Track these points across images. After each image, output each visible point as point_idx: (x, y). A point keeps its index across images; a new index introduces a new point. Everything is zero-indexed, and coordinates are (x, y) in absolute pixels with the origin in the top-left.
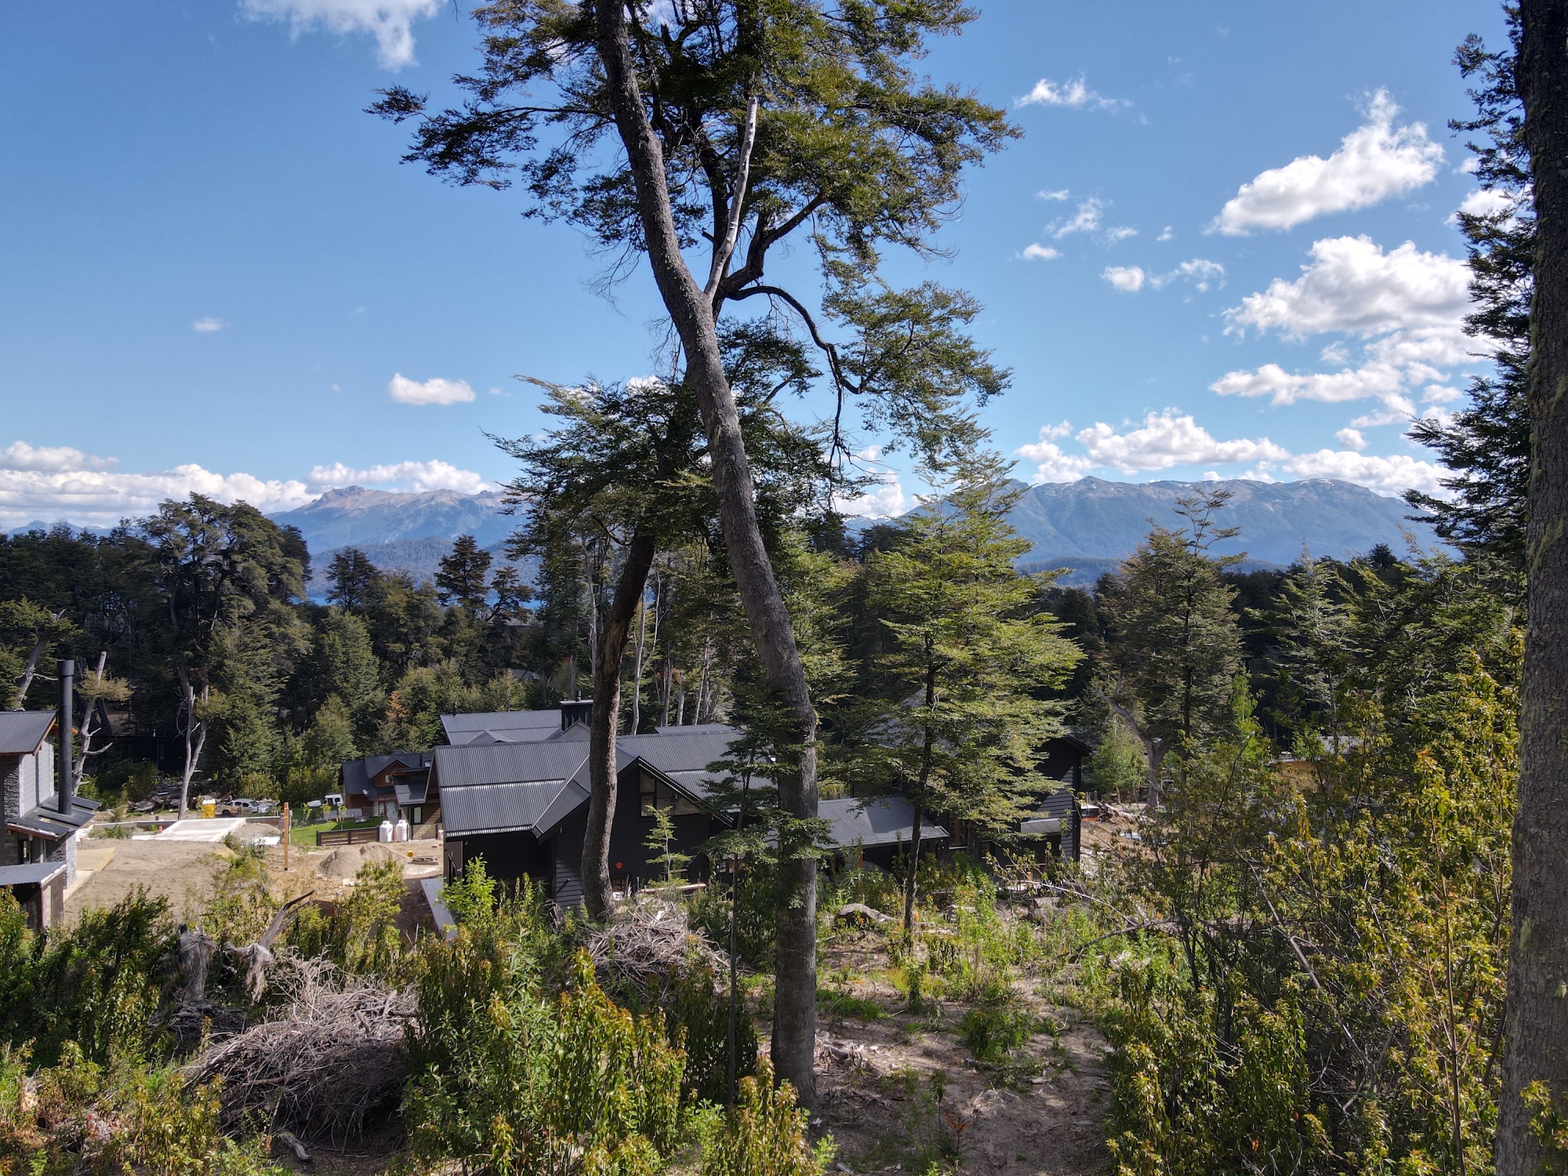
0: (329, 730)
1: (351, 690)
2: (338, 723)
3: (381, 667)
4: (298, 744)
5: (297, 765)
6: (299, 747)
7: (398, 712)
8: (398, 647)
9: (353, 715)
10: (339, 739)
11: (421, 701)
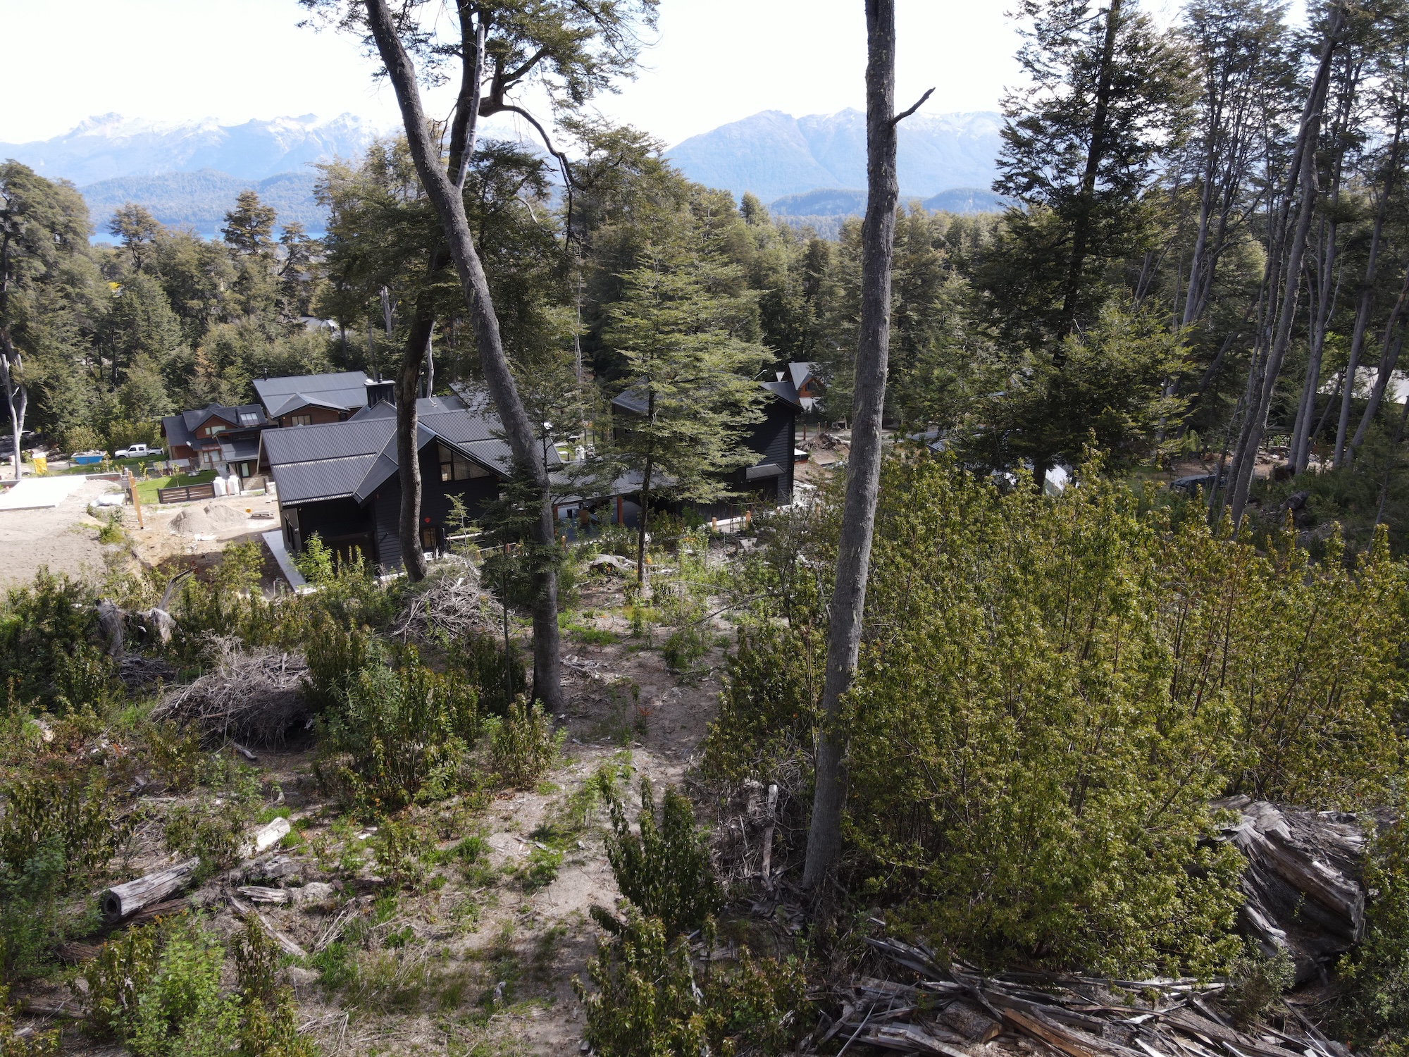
0: (143, 387)
1: (157, 346)
2: (150, 379)
3: (182, 323)
4: (114, 399)
5: (116, 418)
6: (116, 401)
7: (206, 367)
8: (196, 304)
9: (163, 370)
10: (154, 395)
11: (226, 356)
